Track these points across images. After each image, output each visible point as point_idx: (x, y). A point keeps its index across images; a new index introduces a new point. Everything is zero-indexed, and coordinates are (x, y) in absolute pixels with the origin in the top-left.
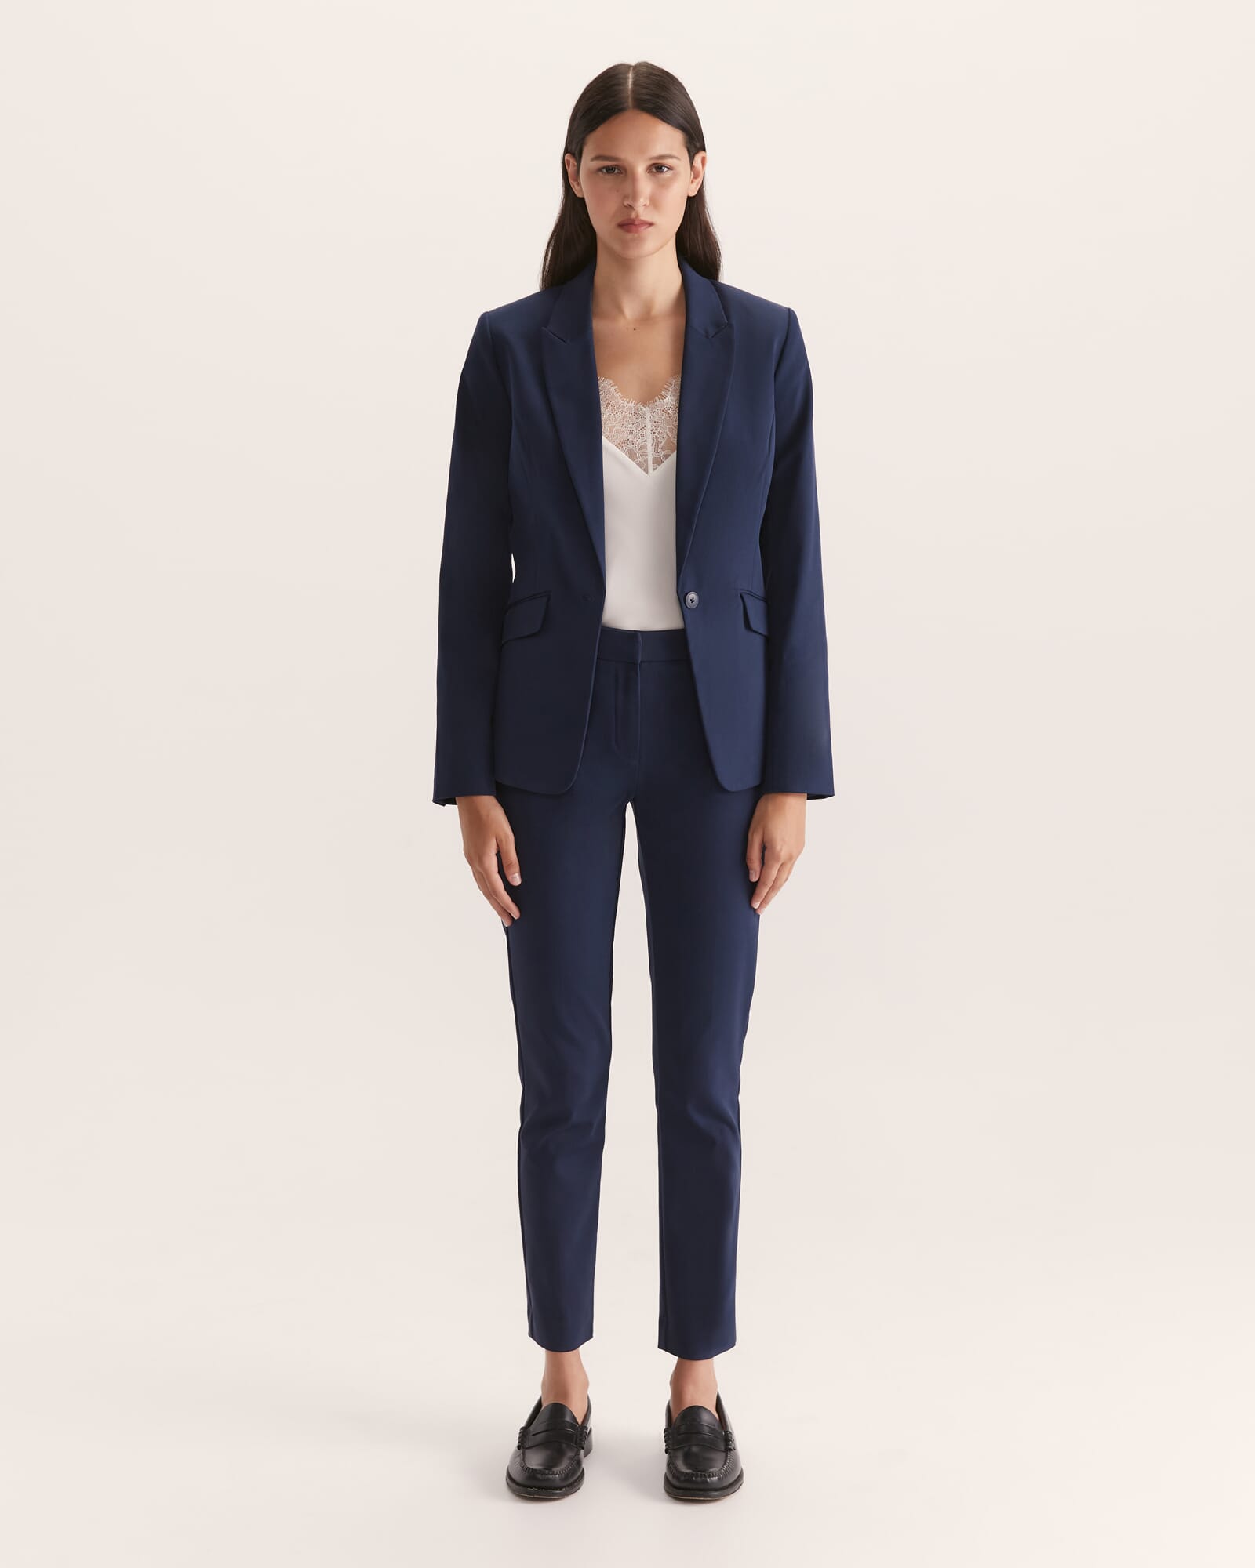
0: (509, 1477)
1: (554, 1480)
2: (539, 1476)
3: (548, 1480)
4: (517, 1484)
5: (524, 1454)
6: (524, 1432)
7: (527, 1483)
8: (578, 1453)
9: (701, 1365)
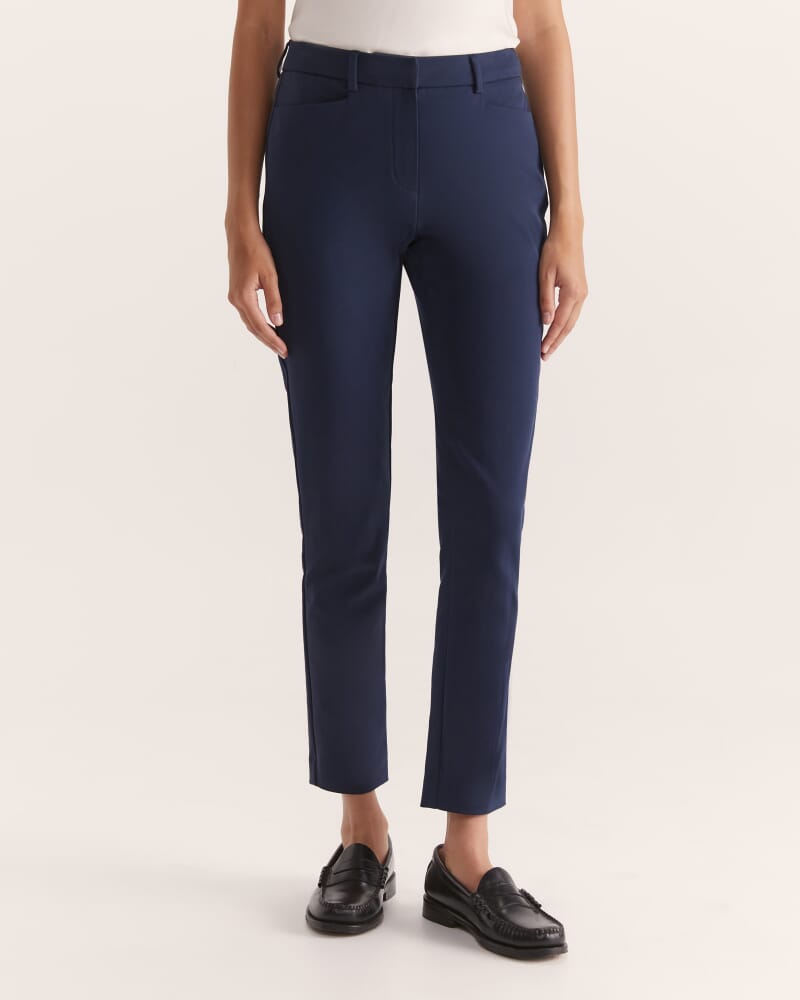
0: (309, 913)
1: (351, 915)
2: (336, 911)
3: (345, 915)
4: (315, 918)
5: (324, 892)
6: (326, 872)
7: (326, 917)
8: (377, 892)
9: (476, 822)
